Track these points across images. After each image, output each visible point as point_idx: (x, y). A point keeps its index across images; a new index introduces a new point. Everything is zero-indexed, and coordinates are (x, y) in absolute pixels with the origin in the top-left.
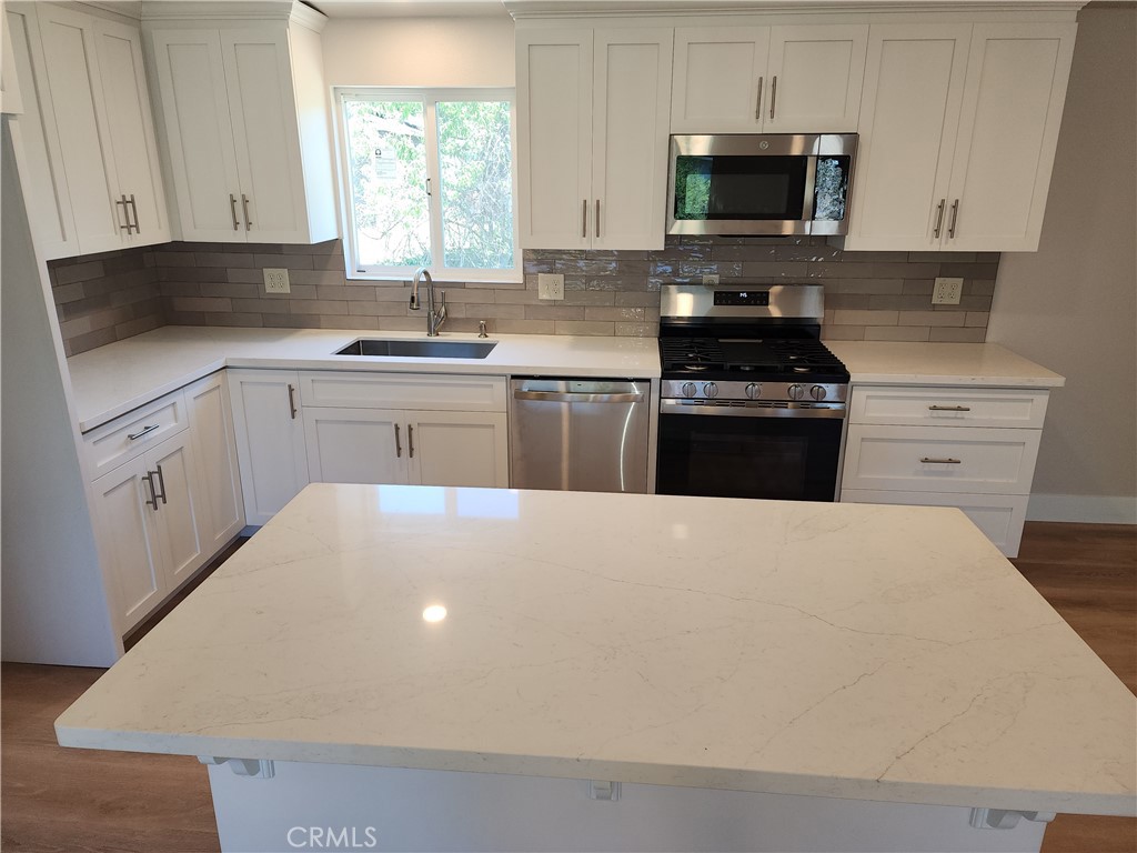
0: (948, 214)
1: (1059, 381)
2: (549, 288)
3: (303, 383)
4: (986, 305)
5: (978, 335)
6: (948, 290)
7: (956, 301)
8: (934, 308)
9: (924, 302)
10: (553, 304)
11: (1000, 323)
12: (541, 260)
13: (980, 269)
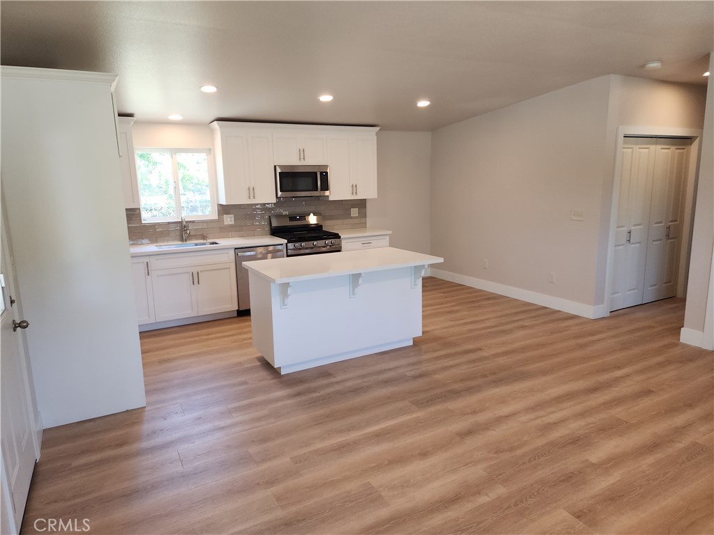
0: (354, 188)
1: (390, 232)
2: (229, 220)
3: (152, 261)
4: (365, 216)
5: (363, 226)
6: (354, 212)
7: (357, 215)
8: (352, 218)
9: (348, 216)
10: (231, 226)
11: (370, 221)
12: (224, 210)
13: (361, 204)
